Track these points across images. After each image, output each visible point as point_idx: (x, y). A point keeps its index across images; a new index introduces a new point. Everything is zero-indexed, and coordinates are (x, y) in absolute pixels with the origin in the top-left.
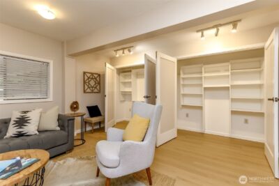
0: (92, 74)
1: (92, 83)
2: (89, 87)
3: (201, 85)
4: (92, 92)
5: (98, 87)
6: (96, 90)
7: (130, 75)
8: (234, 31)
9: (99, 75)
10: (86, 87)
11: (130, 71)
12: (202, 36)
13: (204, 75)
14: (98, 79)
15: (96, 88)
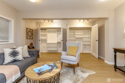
0: (30, 29)
1: (30, 34)
2: (29, 36)
3: (75, 37)
4: (30, 39)
5: (32, 36)
6: (31, 38)
7: (46, 31)
8: (88, 22)
9: (32, 30)
10: (28, 36)
11: (46, 29)
12: (80, 21)
13: (76, 33)
14: (32, 32)
15: (31, 36)
